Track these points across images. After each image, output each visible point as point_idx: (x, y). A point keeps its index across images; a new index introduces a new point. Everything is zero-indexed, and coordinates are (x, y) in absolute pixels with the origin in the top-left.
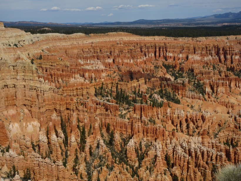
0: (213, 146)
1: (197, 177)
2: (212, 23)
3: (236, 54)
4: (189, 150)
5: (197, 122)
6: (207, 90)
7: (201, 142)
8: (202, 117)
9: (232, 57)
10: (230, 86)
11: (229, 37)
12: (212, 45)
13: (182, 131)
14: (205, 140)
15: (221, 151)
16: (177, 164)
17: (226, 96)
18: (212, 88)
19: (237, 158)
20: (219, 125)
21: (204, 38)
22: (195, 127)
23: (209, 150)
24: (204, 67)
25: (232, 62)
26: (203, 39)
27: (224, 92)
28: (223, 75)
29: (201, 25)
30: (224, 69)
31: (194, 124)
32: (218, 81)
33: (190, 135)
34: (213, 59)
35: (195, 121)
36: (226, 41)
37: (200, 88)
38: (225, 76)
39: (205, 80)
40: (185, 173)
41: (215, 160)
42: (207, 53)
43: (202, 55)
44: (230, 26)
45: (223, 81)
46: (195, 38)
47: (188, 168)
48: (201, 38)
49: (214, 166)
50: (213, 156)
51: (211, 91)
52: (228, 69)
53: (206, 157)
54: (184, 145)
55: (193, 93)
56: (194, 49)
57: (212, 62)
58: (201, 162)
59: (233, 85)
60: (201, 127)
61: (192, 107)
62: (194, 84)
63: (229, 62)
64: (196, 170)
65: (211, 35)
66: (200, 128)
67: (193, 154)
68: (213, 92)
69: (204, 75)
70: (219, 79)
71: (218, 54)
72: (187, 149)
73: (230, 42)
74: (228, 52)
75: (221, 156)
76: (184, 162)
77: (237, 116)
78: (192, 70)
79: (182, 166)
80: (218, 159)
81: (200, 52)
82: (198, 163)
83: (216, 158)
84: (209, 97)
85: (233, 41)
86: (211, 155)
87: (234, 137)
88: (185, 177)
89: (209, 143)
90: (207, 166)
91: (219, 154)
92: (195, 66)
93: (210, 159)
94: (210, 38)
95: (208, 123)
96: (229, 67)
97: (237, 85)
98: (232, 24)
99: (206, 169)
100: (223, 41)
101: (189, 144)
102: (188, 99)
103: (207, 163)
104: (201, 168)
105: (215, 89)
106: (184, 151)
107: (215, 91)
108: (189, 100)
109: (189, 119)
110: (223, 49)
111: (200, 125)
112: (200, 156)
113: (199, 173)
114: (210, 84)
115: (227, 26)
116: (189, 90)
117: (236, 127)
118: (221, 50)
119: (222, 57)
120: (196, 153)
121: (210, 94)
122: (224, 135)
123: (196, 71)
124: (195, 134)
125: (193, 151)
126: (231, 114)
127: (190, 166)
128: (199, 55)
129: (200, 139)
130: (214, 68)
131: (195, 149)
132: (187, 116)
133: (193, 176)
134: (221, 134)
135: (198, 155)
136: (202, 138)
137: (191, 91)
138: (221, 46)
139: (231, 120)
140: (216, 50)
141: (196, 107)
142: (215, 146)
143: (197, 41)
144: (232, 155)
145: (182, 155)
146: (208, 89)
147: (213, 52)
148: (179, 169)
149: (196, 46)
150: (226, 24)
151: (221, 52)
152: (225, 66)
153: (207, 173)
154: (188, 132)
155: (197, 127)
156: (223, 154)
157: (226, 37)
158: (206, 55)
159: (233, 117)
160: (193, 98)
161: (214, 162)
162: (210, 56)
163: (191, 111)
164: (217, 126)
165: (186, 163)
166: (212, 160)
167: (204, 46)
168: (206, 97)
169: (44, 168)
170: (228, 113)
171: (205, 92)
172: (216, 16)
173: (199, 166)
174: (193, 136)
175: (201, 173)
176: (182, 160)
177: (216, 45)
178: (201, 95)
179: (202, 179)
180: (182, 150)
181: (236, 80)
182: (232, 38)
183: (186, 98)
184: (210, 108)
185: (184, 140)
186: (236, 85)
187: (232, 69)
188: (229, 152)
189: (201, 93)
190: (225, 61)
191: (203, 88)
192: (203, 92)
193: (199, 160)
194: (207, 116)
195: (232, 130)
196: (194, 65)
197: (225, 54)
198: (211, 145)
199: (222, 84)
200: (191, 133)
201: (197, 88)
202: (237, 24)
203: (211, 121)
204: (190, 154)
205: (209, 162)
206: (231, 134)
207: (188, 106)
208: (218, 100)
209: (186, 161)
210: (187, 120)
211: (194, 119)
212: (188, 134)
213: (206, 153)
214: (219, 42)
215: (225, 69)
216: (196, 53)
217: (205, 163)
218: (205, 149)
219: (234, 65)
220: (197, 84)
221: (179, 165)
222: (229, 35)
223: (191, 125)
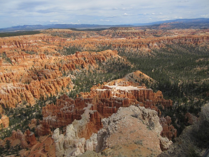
0: (19, 85)
1: (14, 101)
2: (12, 30)
3: (24, 44)
5: (10, 76)
6: (13, 61)
7: (13, 85)
8: (12, 73)
9: (23, 45)
10: (23, 57)
11: (20, 36)
12: (12, 40)
13: (3, 82)
14: (15, 84)
15: (23, 87)
16: (3, 98)
17: (22, 62)
18: (15, 60)
19: (31, 88)
20: (21, 75)
21: (8, 37)
22: (9, 78)
23: (17, 88)
24: (10, 51)
25: (23, 47)
26: (7, 38)
27: (21, 60)
28: (20, 53)
29: (6, 32)
30: (20, 50)
31: (9, 77)
32: (17, 56)
33: (8, 83)
34: (14, 46)
35: (9, 76)
36: (19, 38)
37: (9, 60)
38: (21, 53)
39: (11, 57)
40: (7, 101)
41: (21, 91)
42: (10, 44)
43: (8, 45)
44: (20, 31)
45: (20, 56)
46: (3, 38)
47: (8, 98)
48: (6, 37)
49: (21, 94)
50: (20, 90)
51: (15, 61)
52: (22, 50)
53: (16, 91)
54: (4, 89)
55: (6, 63)
56: (4, 43)
57: (14, 48)
58: (14, 94)
59: (25, 57)
60: (13, 78)
61: (7, 70)
62: (6, 59)
63: (22, 47)
64: (13, 98)
65: (11, 36)
66: (12, 79)
67: (10, 91)
68: (16, 61)
69: (10, 54)
70: (18, 55)
71: (16, 44)
72: (6, 90)
73: (21, 38)
74: (21, 43)
75: (23, 89)
76: (6, 96)
77: (28, 70)
78: (5, 53)
79: (5, 98)
80: (22, 90)
81: (7, 44)
82: (13, 95)
83: (21, 90)
84: (14, 64)
85: (22, 38)
86: (19, 90)
87: (29, 79)
88: (8, 103)
89: (17, 85)
90: (18, 95)
91: (22, 88)
92: (6, 50)
93: (18, 91)
94: (11, 37)
95: (16, 76)
96: (23, 49)
97: (27, 57)
98: (21, 31)
99: (17, 96)
100: (18, 38)
101: (7, 87)
102: (4, 66)
103: (18, 94)
104: (15, 97)
105: (17, 60)
106: (5, 91)
107: (17, 61)
108: (5, 67)
109: (6, 76)
110: (18, 42)
111: (12, 77)
112: (14, 92)
113: (15, 99)
114: (14, 58)
115: (19, 32)
116: (4, 62)
117: (29, 75)
118: (17, 42)
119: (18, 45)
120: (11, 91)
121: (15, 62)
122: (24, 79)
123: (6, 53)
124: (10, 82)
125: (10, 90)
126: (25, 70)
127: (9, 97)
128: (7, 45)
129: (12, 84)
130: (15, 50)
131: (10, 89)
132: (4, 74)
133: (11, 101)
134: (23, 79)
135: (12, 91)
136: (13, 83)
137: (5, 62)
139: (26, 72)
140: (15, 42)
141: (9, 69)
142: (20, 85)
143: (4, 39)
144: (29, 87)
145: (4, 93)
146: (13, 60)
147: (14, 43)
148: (4, 100)
149: (5, 41)
150: (19, 31)
151: (17, 43)
152: (21, 49)
153: (18, 98)
154: (7, 81)
155: (11, 78)
156: (25, 88)
157: (19, 36)
158: (10, 45)
159: (27, 71)
160: (6, 66)
161: (21, 93)
162: (12, 45)
163: (6, 72)
164: (20, 76)
165: (7, 97)
166: (19, 92)
167: (8, 41)
168: (13, 64)
170: (25, 69)
171: (12, 62)
172: (13, 27)
173: (14, 96)
174: (9, 83)
175: (16, 99)
176: (5, 95)
177: (14, 40)
178: (10, 63)
179: (17, 101)
180: (4, 91)
181: (26, 55)
182: (21, 36)
183: (2, 66)
184: (16, 69)
185: (4, 86)
186: (26, 57)
187: (24, 50)
188: (27, 86)
189: (10, 62)
190: (20, 47)
191: (10, 60)
192: (11, 62)
193: (13, 93)
194: (14, 72)
195: (27, 76)
196: (5, 50)
197: (19, 44)
198: (18, 85)
199: (19, 57)
200: (8, 82)
201: (7, 60)
202: (23, 30)
203: (17, 74)
204: (8, 92)
205: (18, 93)
206: (27, 78)
207: (4, 69)
208: (19, 65)
209: (7, 96)
210: (5, 76)
211: (8, 75)
212: (7, 82)
213: (16, 89)
214: (15, 38)
215: (21, 51)
216: (5, 44)
217: (16, 94)
218: (15, 88)
219: (24, 48)
220: (8, 59)
221: (4, 98)
222: (20, 35)
223: (7, 78)
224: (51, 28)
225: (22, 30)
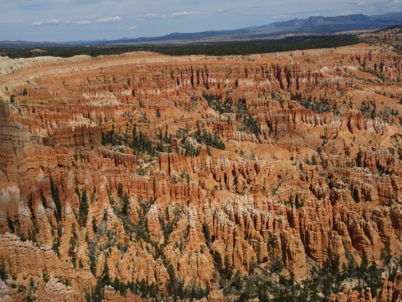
0: (269, 207)
1: (247, 253)
2: (273, 35)
3: (303, 76)
4: (236, 216)
5: (248, 174)
6: (262, 128)
7: (252, 203)
8: (256, 166)
9: (297, 81)
10: (294, 120)
11: (293, 52)
12: (269, 65)
13: (228, 188)
14: (258, 199)
15: (281, 214)
16: (220, 237)
17: (289, 135)
18: (269, 125)
19: (303, 223)
20: (279, 177)
21: (259, 55)
22: (245, 181)
23: (264, 213)
24: (259, 96)
25: (298, 88)
26: (257, 57)
27: (286, 129)
28: (286, 105)
29: (256, 38)
30: (286, 97)
31: (245, 177)
32: (277, 115)
33: (239, 193)
34: (272, 84)
35: (246, 173)
36: (290, 58)
37: (252, 126)
38: (289, 107)
39: (259, 114)
40: (230, 249)
41: (272, 226)
42: (263, 76)
43: (256, 79)
44: (296, 37)
45: (284, 115)
46: (247, 56)
47: (235, 241)
48: (255, 55)
49: (270, 235)
50: (269, 222)
51: (269, 129)
52: (293, 98)
53: (259, 223)
54: (229, 209)
55: (242, 133)
56: (246, 71)
57: (270, 88)
58: (253, 231)
59: (298, 119)
60: (254, 180)
61: (242, 153)
62: (244, 121)
63: (293, 88)
64: (246, 243)
65: (269, 51)
66: (252, 183)
67: (242, 221)
68: (271, 130)
69: (258, 108)
70: (279, 112)
71: (278, 77)
72: (233, 213)
73: (295, 59)
74: (292, 73)
75: (280, 221)
76: (229, 232)
77: (303, 163)
78: (244, 101)
79: (226, 238)
80: (277, 225)
81: (253, 75)
82: (249, 234)
83: (274, 224)
84: (265, 138)
85: (300, 58)
86: (266, 220)
87: (300, 192)
88: (231, 253)
89: (264, 203)
90: (261, 237)
91: (277, 218)
92: (248, 94)
93: (265, 226)
94: (268, 55)
95: (264, 175)
96: (295, 94)
97: (304, 120)
98: (299, 35)
99: (259, 240)
100: (285, 59)
101: (236, 206)
102: (236, 142)
103: (261, 232)
104: (254, 240)
105: (274, 125)
106: (228, 216)
107: (274, 129)
108: (238, 144)
109: (237, 170)
110: (285, 70)
111: (252, 178)
112: (252, 223)
113: (251, 248)
114: (266, 119)
115: (292, 38)
116: (238, 130)
117: (302, 179)
118: (283, 70)
119: (284, 80)
120: (245, 218)
121: (267, 133)
122: (285, 190)
123: (248, 102)
124: (246, 191)
125: (241, 216)
126: (295, 160)
127: (236, 238)
128: (252, 79)
129: (251, 199)
130: (273, 96)
131: (244, 213)
132: (234, 166)
133: (241, 252)
134: (282, 189)
135: (248, 221)
136: (254, 197)
137: (241, 130)
138: (282, 66)
139: (295, 168)
140: (276, 71)
141: (248, 153)
142: (272, 208)
143: (249, 60)
144: (296, 219)
145: (225, 223)
146: (264, 127)
147: (272, 74)
148: (223, 244)
149: (248, 67)
150: (291, 35)
151: (283, 73)
152: (289, 93)
153: (262, 246)
154: (236, 188)
155: (249, 182)
156: (284, 219)
157: (289, 53)
158: (262, 79)
159: (298, 165)
160: (242, 141)
161: (271, 230)
162: (268, 80)
163: (240, 159)
164: (276, 179)
165: (231, 235)
166: (267, 228)
167: (258, 67)
168: (262, 137)
169: (24, 255)
170: (292, 159)
171: (260, 131)
172: (277, 25)
173: (250, 238)
174: (243, 194)
175: (254, 247)
176: (226, 229)
177: (275, 64)
178: (253, 135)
179: (255, 255)
180: (226, 215)
181: (302, 112)
182: (297, 53)
183: (233, 140)
184: (266, 153)
185: (229, 202)
186: (302, 119)
187: (298, 97)
188: (292, 214)
189: (254, 132)
190: (288, 87)
191: (256, 126)
192: (257, 131)
193: (250, 229)
194: (262, 164)
195: (296, 182)
196: (246, 94)
197: (288, 77)
198: (266, 205)
199: (282, 119)
200: (240, 190)
201: (248, 125)
202: (305, 34)
203: (267, 171)
204: (237, 221)
205: (264, 230)
206: (295, 188)
207: (236, 151)
208: (278, 142)
209: (232, 232)
210: (234, 172)
211: (245, 170)
212: (237, 192)
213: (259, 218)
214: (279, 60)
215: (288, 98)
216: (249, 76)
217: (258, 232)
218: (257, 212)
219: (301, 91)
220: (249, 121)
221: (223, 238)
222: (294, 49)
223: (241, 178)
224: (396, 27)
225: (303, 32)
